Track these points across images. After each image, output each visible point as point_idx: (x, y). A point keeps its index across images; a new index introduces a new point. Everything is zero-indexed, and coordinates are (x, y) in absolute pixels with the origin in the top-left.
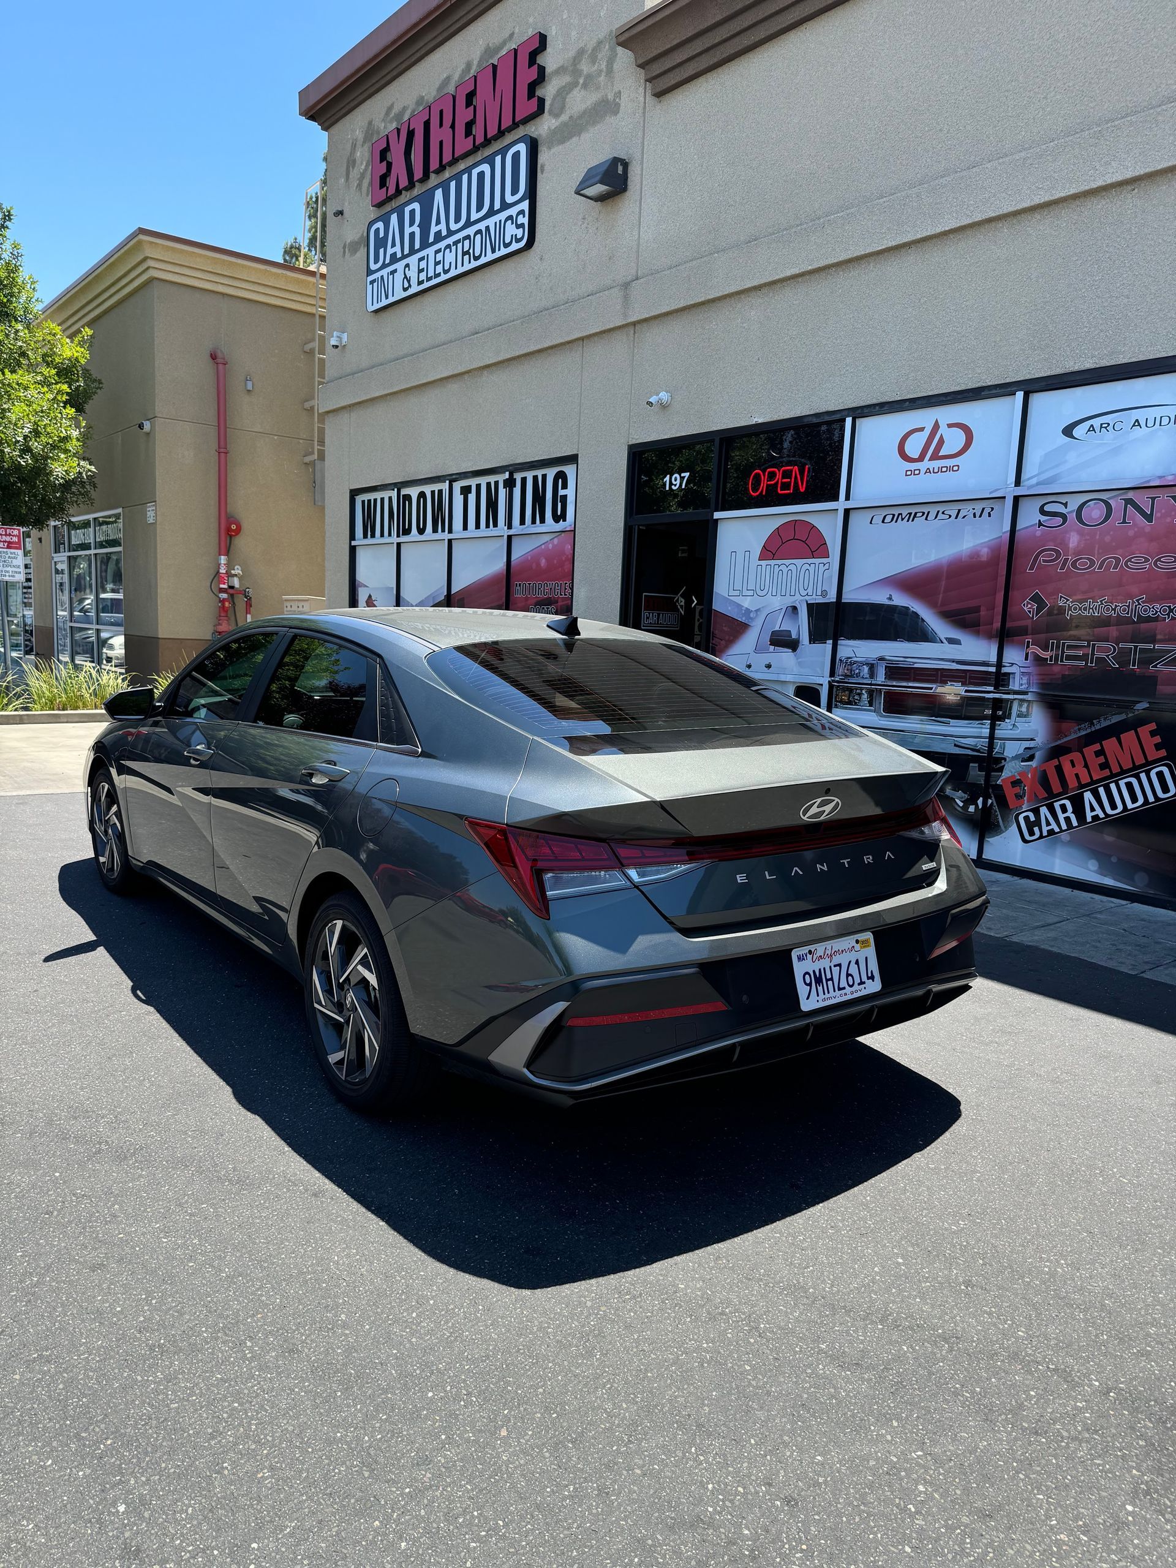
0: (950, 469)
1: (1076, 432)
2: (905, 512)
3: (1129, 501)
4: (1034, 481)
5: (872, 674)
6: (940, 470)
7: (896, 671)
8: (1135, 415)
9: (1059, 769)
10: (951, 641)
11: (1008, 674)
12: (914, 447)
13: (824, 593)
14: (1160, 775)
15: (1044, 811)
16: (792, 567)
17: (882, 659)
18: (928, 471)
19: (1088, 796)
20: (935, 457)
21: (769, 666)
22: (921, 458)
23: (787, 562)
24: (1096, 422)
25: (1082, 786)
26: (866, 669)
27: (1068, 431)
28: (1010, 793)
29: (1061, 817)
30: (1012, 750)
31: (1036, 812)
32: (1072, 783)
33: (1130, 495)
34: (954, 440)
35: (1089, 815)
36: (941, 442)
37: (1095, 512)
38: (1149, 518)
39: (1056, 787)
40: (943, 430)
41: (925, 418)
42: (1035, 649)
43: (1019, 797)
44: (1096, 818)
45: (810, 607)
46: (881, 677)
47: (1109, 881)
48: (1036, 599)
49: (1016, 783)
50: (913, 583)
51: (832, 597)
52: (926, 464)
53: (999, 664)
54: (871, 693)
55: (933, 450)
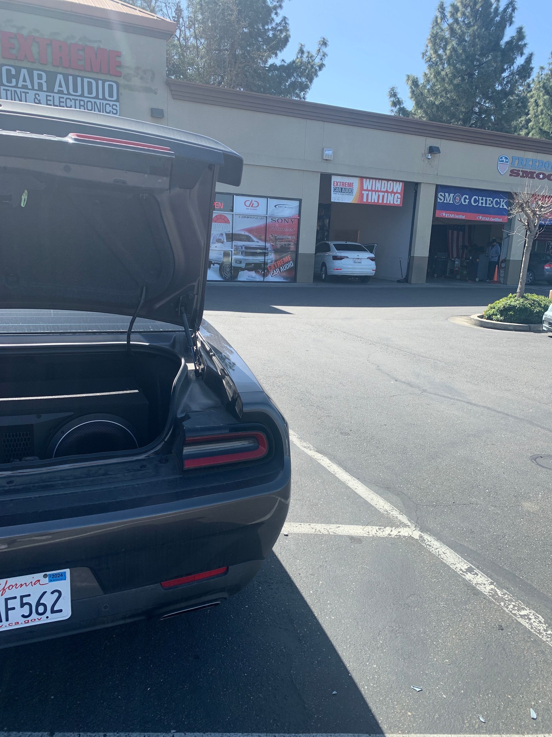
0: (255, 209)
1: (277, 207)
2: (246, 216)
3: (285, 220)
4: (270, 214)
5: (242, 248)
6: (253, 209)
7: (246, 248)
8: (285, 206)
9: (277, 263)
10: (257, 242)
11: (268, 248)
12: (248, 203)
13: (229, 231)
14: (291, 263)
15: (275, 271)
16: (221, 225)
17: (244, 245)
18: (251, 209)
19: (281, 267)
20: (252, 206)
21: (216, 247)
22: (249, 206)
23: (219, 224)
24: (280, 206)
25: (280, 266)
26: (240, 247)
27: (275, 206)
28: (269, 268)
29: (277, 271)
30: (269, 261)
31: (273, 271)
32: (279, 266)
33: (285, 219)
34: (255, 204)
35: (281, 271)
36: (253, 204)
37: (280, 221)
38: (288, 223)
39: (276, 267)
40: (253, 202)
41: (250, 199)
42: (272, 243)
43: (270, 269)
44: (282, 271)
45: (226, 234)
46: (244, 249)
47: (285, 281)
48: (271, 234)
49: (270, 267)
50: (250, 230)
51: (231, 232)
52: (250, 208)
53: (265, 246)
54: (242, 252)
55: (251, 205)
